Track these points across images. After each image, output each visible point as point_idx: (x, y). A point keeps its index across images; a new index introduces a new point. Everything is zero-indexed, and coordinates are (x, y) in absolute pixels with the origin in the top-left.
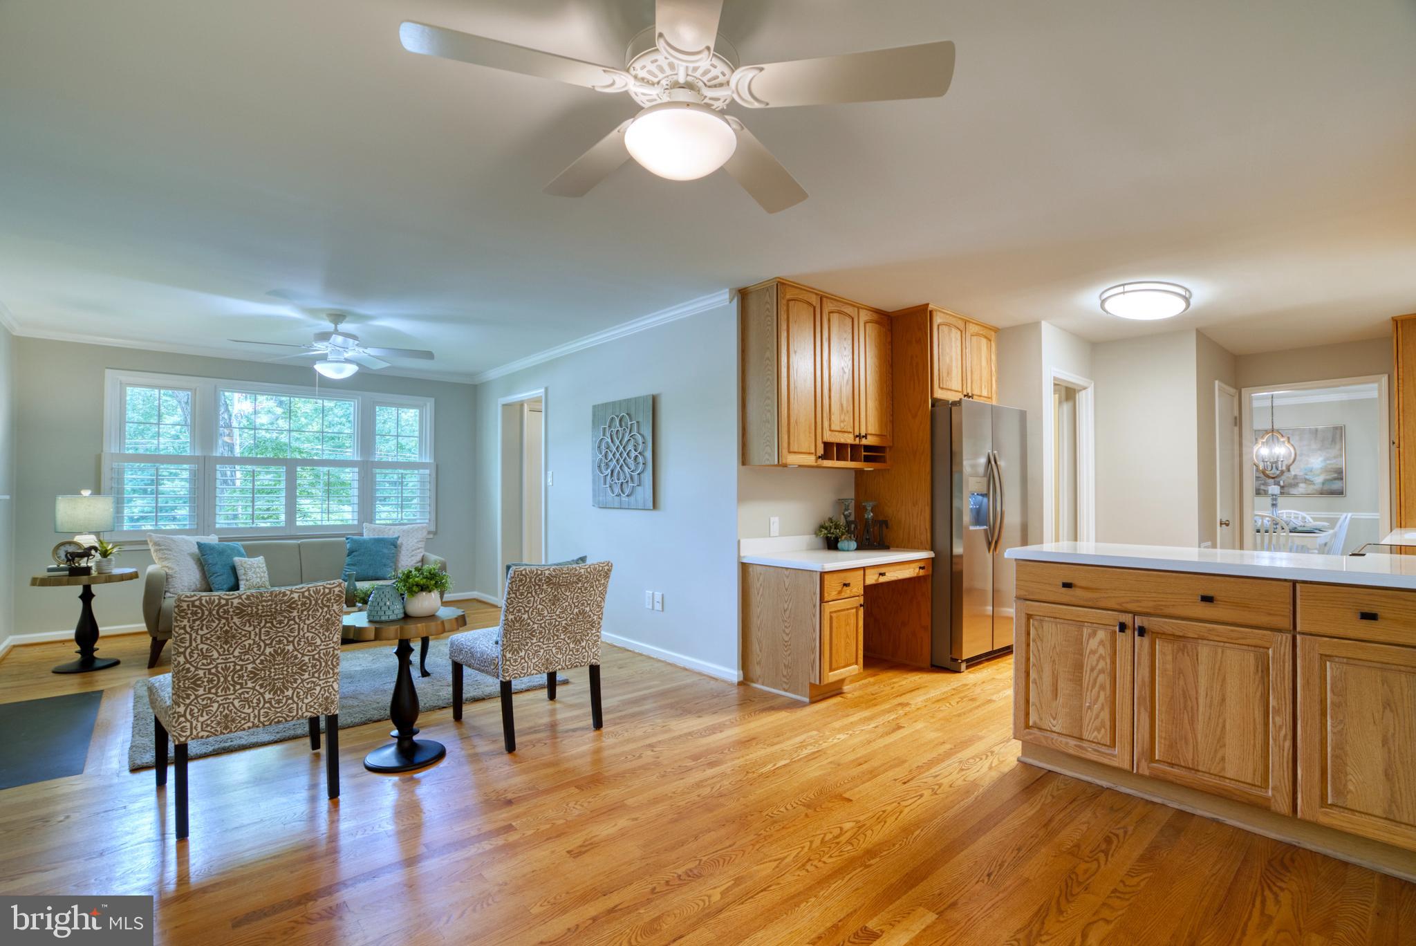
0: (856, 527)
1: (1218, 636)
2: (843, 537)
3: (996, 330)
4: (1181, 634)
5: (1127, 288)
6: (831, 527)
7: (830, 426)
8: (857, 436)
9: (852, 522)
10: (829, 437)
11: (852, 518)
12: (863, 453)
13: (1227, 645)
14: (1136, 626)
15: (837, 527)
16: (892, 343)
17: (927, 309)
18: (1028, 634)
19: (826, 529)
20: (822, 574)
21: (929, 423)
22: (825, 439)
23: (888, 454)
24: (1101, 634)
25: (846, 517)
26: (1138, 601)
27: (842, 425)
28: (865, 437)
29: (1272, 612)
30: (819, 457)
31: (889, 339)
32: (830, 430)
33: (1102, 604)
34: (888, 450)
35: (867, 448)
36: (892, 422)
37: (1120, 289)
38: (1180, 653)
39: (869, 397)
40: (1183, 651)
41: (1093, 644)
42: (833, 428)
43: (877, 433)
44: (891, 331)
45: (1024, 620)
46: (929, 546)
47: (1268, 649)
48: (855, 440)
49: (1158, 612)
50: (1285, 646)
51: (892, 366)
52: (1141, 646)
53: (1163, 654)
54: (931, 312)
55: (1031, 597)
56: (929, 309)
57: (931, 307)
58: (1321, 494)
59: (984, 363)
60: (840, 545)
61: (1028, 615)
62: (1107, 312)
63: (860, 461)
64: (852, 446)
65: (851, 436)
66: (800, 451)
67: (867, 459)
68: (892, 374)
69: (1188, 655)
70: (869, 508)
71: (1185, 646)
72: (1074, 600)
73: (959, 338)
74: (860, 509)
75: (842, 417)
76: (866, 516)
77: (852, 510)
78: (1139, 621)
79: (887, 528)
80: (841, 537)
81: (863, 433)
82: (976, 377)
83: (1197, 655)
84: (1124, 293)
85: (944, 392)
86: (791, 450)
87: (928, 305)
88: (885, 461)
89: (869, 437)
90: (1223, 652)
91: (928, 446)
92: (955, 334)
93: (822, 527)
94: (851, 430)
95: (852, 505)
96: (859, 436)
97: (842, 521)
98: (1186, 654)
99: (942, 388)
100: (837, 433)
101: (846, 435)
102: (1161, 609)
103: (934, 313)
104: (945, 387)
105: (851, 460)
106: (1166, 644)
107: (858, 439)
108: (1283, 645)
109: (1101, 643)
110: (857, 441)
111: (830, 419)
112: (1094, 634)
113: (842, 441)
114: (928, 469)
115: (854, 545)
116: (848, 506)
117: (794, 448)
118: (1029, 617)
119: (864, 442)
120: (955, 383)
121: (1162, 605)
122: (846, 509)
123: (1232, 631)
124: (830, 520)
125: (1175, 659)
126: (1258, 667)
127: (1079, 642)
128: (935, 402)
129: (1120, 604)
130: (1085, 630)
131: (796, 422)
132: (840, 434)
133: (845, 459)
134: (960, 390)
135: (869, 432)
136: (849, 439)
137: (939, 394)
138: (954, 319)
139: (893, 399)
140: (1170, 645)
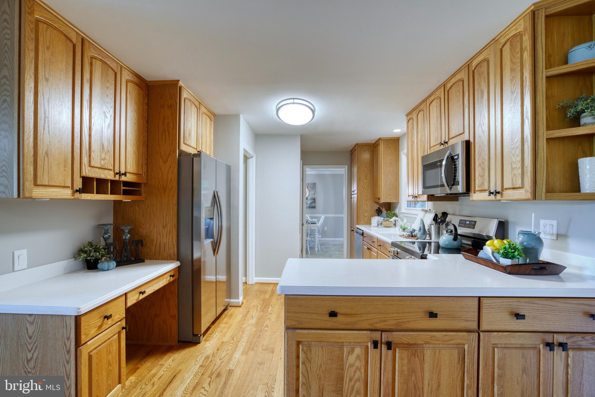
0: (115, 248)
1: (437, 340)
2: (103, 259)
3: (214, 115)
4: (413, 342)
5: (296, 101)
6: (90, 251)
7: (90, 162)
8: (117, 173)
9: (111, 244)
10: (88, 172)
11: (111, 241)
12: (123, 188)
13: (441, 346)
14: (383, 341)
15: (97, 250)
16: (148, 104)
17: (177, 84)
18: (298, 357)
19: (85, 252)
20: (78, 319)
21: (176, 168)
22: (84, 174)
23: (143, 189)
24: (358, 351)
25: (105, 239)
26: (385, 321)
27: (102, 162)
28: (125, 174)
29: (468, 319)
30: (77, 191)
31: (146, 101)
32: (90, 166)
33: (358, 327)
34: (143, 185)
35: (126, 183)
36: (147, 165)
37: (292, 101)
38: (413, 357)
39: (128, 142)
40: (414, 355)
41: (352, 359)
42: (92, 164)
43: (135, 172)
44: (148, 95)
45: (294, 347)
46: (176, 257)
47: (464, 345)
48: (115, 176)
49: (399, 328)
50: (475, 341)
51: (147, 122)
52: (386, 355)
53: (401, 359)
54: (180, 87)
55: (301, 326)
56: (179, 85)
57: (181, 83)
58: (310, 208)
59: (208, 134)
60: (99, 266)
61: (297, 341)
62: (278, 117)
63: (120, 194)
64: (112, 181)
65: (112, 173)
66: (51, 184)
67: (125, 193)
68: (148, 128)
69: (418, 358)
70: (127, 231)
71: (416, 351)
72: (336, 326)
73: (196, 113)
74: (118, 231)
75: (103, 156)
76: (124, 237)
77: (111, 234)
78: (385, 337)
79: (142, 245)
80: (100, 259)
81: (123, 171)
82: (204, 141)
83: (424, 357)
84: (294, 103)
85: (186, 146)
86: (39, 182)
87: (179, 81)
88: (140, 195)
89: (128, 175)
90: (439, 352)
91: (175, 184)
92: (194, 109)
93: (81, 251)
94: (112, 168)
95: (111, 229)
96: (119, 174)
97: (102, 243)
98: (416, 357)
99: (185, 144)
100: (97, 169)
101: (106, 172)
102: (401, 325)
103: (183, 89)
104: (187, 143)
105: (111, 194)
106: (403, 351)
107: (117, 176)
108: (474, 341)
109: (358, 357)
110: (117, 178)
111: (90, 156)
112: (352, 350)
113: (103, 177)
114: (175, 202)
115: (114, 264)
116: (108, 230)
117: (43, 179)
118: (298, 343)
119: (123, 178)
120: (193, 143)
121: (401, 322)
122: (106, 233)
123: (445, 335)
124: (90, 244)
125: (409, 361)
126: (459, 359)
127: (341, 359)
128: (181, 153)
129: (371, 325)
130: (345, 349)
131: (47, 154)
132: (101, 171)
133: (105, 193)
134: (196, 147)
135: (128, 171)
136: (109, 175)
137: (184, 148)
138: (193, 98)
139: (147, 147)
140: (406, 352)
